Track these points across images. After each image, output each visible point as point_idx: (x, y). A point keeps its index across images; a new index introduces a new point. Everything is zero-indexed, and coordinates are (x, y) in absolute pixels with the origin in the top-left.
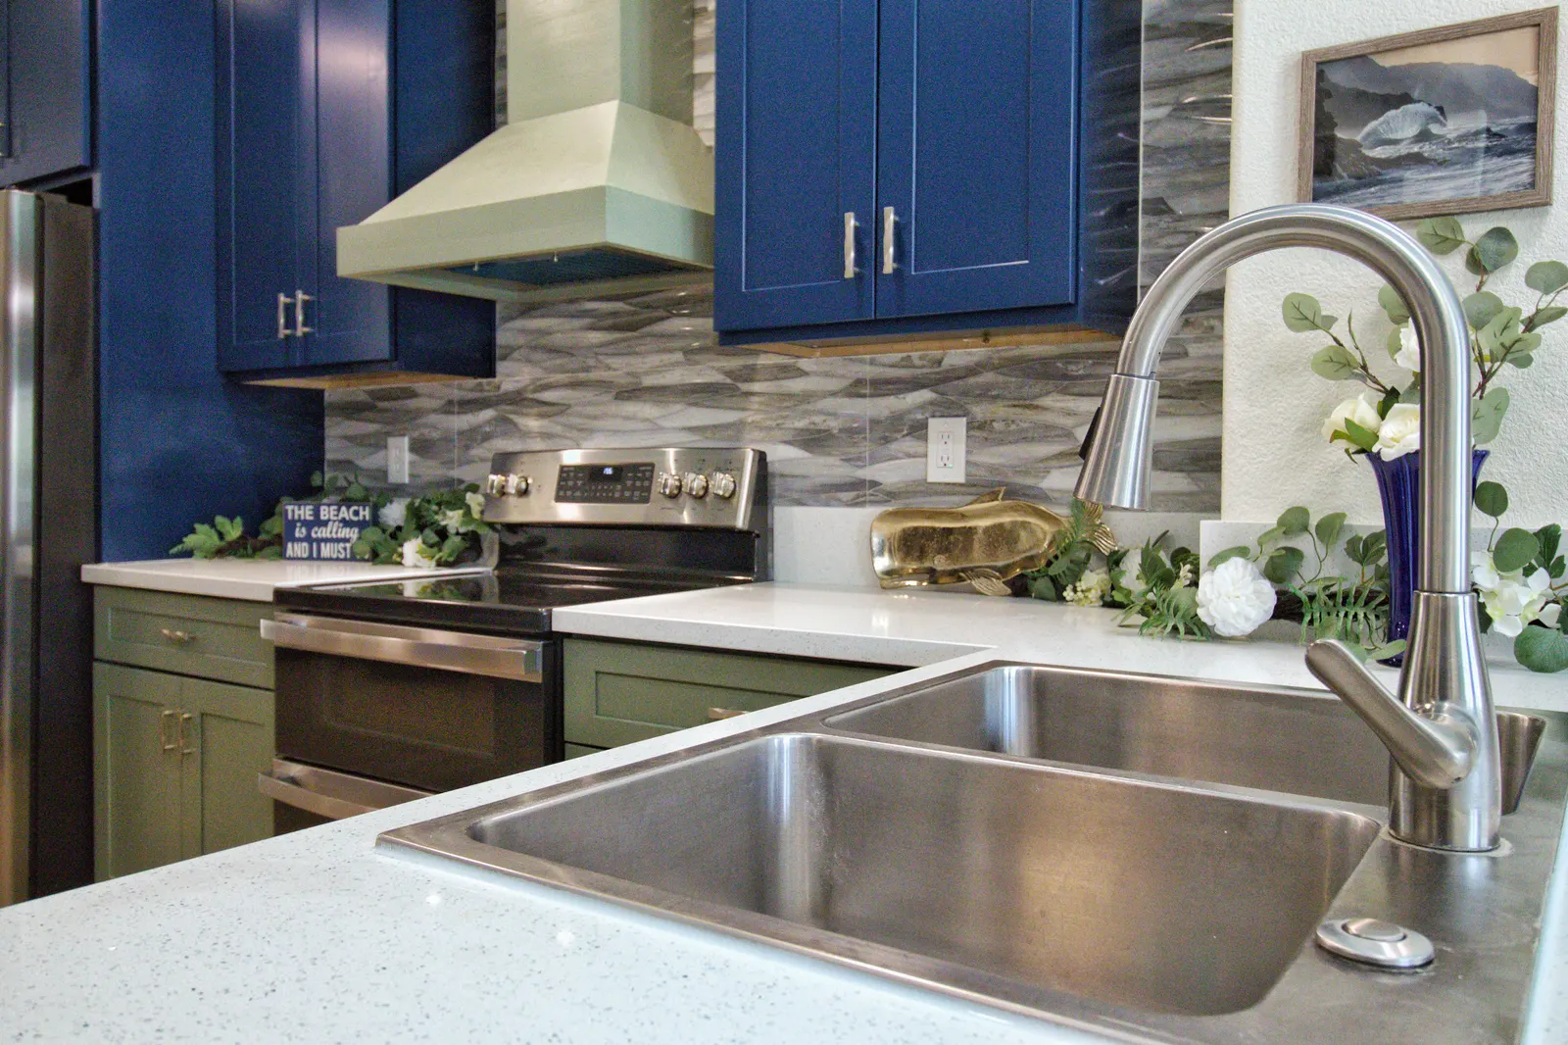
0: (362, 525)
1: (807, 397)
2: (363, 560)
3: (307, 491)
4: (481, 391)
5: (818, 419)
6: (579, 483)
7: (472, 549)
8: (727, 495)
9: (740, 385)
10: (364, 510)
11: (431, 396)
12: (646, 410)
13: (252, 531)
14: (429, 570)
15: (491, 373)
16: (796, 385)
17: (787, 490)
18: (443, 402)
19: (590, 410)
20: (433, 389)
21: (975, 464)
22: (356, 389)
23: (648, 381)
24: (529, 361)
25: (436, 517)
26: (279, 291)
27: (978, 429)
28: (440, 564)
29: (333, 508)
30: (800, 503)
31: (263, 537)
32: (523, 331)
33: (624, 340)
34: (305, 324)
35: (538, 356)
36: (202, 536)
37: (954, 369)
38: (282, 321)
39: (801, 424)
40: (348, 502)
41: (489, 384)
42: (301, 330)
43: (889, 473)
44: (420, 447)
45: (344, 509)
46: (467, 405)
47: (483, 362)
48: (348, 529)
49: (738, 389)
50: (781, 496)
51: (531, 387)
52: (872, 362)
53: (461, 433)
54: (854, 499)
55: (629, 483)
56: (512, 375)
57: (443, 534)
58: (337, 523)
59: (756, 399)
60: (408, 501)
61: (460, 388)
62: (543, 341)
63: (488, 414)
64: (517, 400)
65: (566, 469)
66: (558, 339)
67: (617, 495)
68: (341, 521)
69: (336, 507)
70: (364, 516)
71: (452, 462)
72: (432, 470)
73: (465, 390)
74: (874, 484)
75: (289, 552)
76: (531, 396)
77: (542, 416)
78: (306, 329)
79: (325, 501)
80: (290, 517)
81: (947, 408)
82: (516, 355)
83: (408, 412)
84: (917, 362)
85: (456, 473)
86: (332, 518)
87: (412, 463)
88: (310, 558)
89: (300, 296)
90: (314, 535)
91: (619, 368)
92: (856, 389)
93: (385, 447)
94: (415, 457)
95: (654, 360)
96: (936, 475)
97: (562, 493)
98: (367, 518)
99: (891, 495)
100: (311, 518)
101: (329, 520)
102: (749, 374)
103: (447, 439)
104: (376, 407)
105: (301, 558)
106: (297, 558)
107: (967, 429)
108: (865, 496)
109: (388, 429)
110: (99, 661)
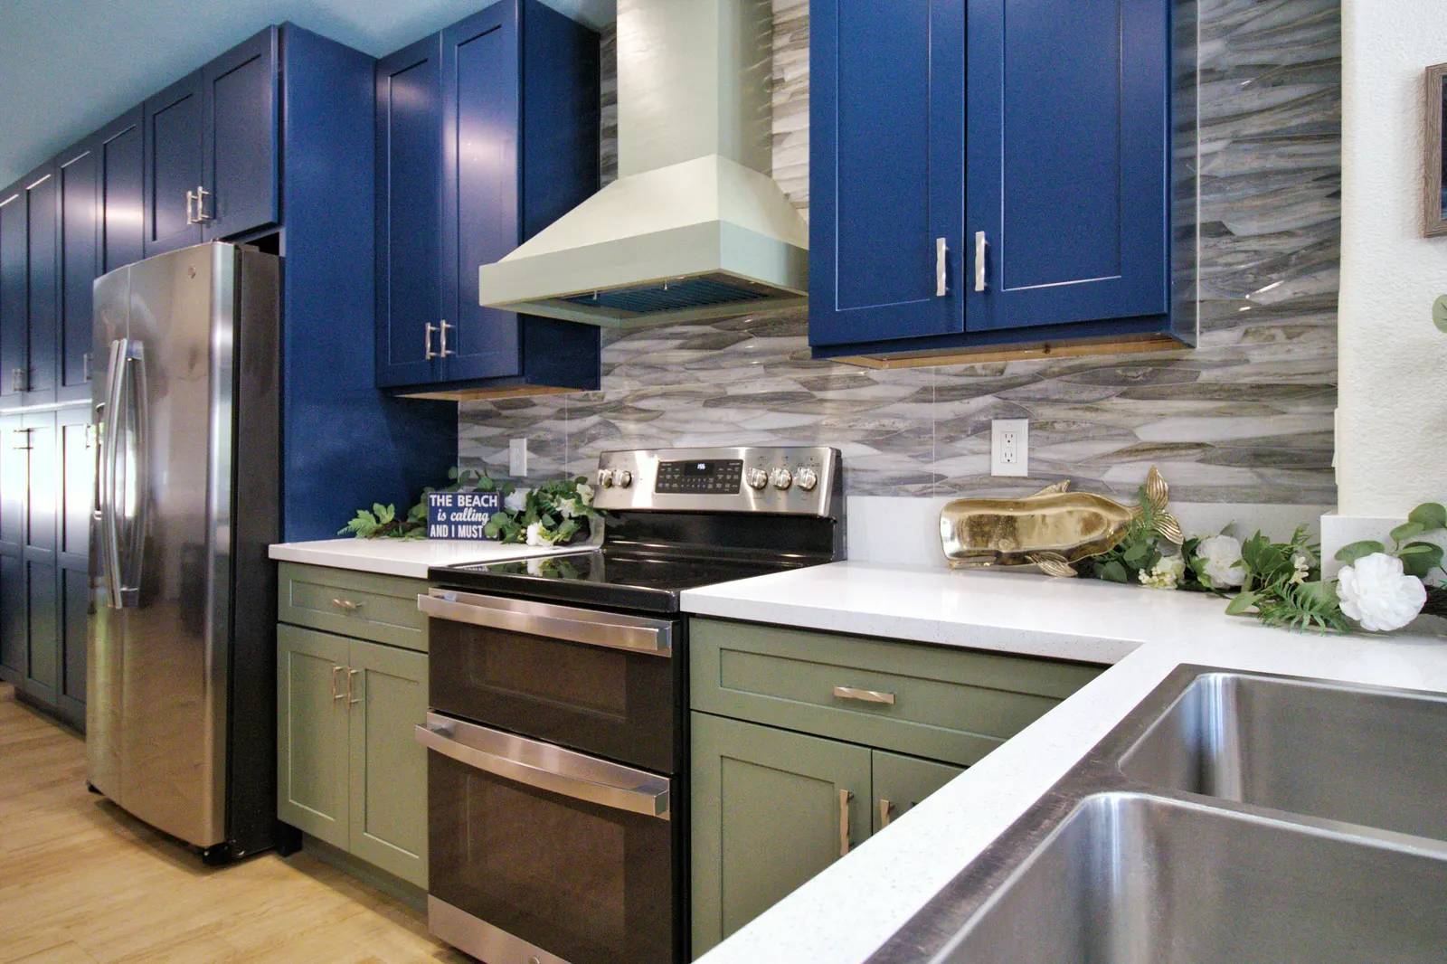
0: (491, 511)
1: (878, 402)
2: (492, 539)
3: (445, 483)
4: (590, 400)
5: (887, 422)
6: (676, 477)
7: (583, 529)
8: (809, 487)
9: (815, 393)
10: (493, 498)
11: (544, 405)
12: (730, 414)
13: (401, 515)
14: (549, 549)
15: (596, 386)
16: (867, 393)
17: (860, 482)
18: (555, 410)
19: (682, 416)
20: (548, 400)
21: (1040, 460)
22: (484, 402)
23: (732, 391)
24: (628, 376)
25: (552, 504)
26: (428, 322)
27: (1041, 430)
28: (556, 544)
29: (468, 497)
30: (871, 494)
31: (410, 520)
32: (624, 351)
33: (711, 357)
34: (447, 348)
35: (637, 371)
36: (363, 520)
37: (1017, 376)
38: (429, 345)
39: (871, 426)
40: (480, 492)
41: (594, 395)
42: (444, 352)
43: (953, 468)
44: (536, 447)
45: (477, 497)
46: (576, 413)
47: (591, 377)
48: (480, 514)
49: (813, 396)
50: (853, 487)
51: (631, 397)
52: (938, 373)
53: (571, 435)
54: (922, 490)
55: (720, 476)
56: (612, 388)
57: (558, 518)
58: (471, 509)
59: (827, 405)
60: (529, 490)
61: (569, 398)
62: (644, 358)
63: (595, 419)
64: (619, 407)
65: (664, 465)
66: (654, 358)
67: (710, 486)
68: (474, 508)
69: (470, 496)
70: (493, 503)
71: (563, 458)
72: (546, 465)
73: (574, 399)
74: (940, 477)
75: (433, 533)
76: (630, 405)
77: (639, 421)
78: (449, 352)
79: (460, 491)
80: (433, 504)
81: (1011, 412)
82: (617, 371)
83: (525, 418)
84: (980, 371)
85: (566, 468)
86: (467, 505)
87: (528, 460)
88: (450, 537)
89: (444, 325)
90: (452, 519)
91: (708, 380)
92: (925, 395)
93: (508, 447)
94: (533, 455)
95: (735, 374)
96: (1000, 469)
97: (661, 485)
98: (496, 505)
99: (956, 487)
100: (451, 505)
101: (465, 507)
102: (824, 384)
103: (560, 441)
104: (500, 414)
105: (443, 538)
106: (439, 538)
107: (1030, 429)
108: (932, 487)
109: (508, 432)
110: (282, 623)
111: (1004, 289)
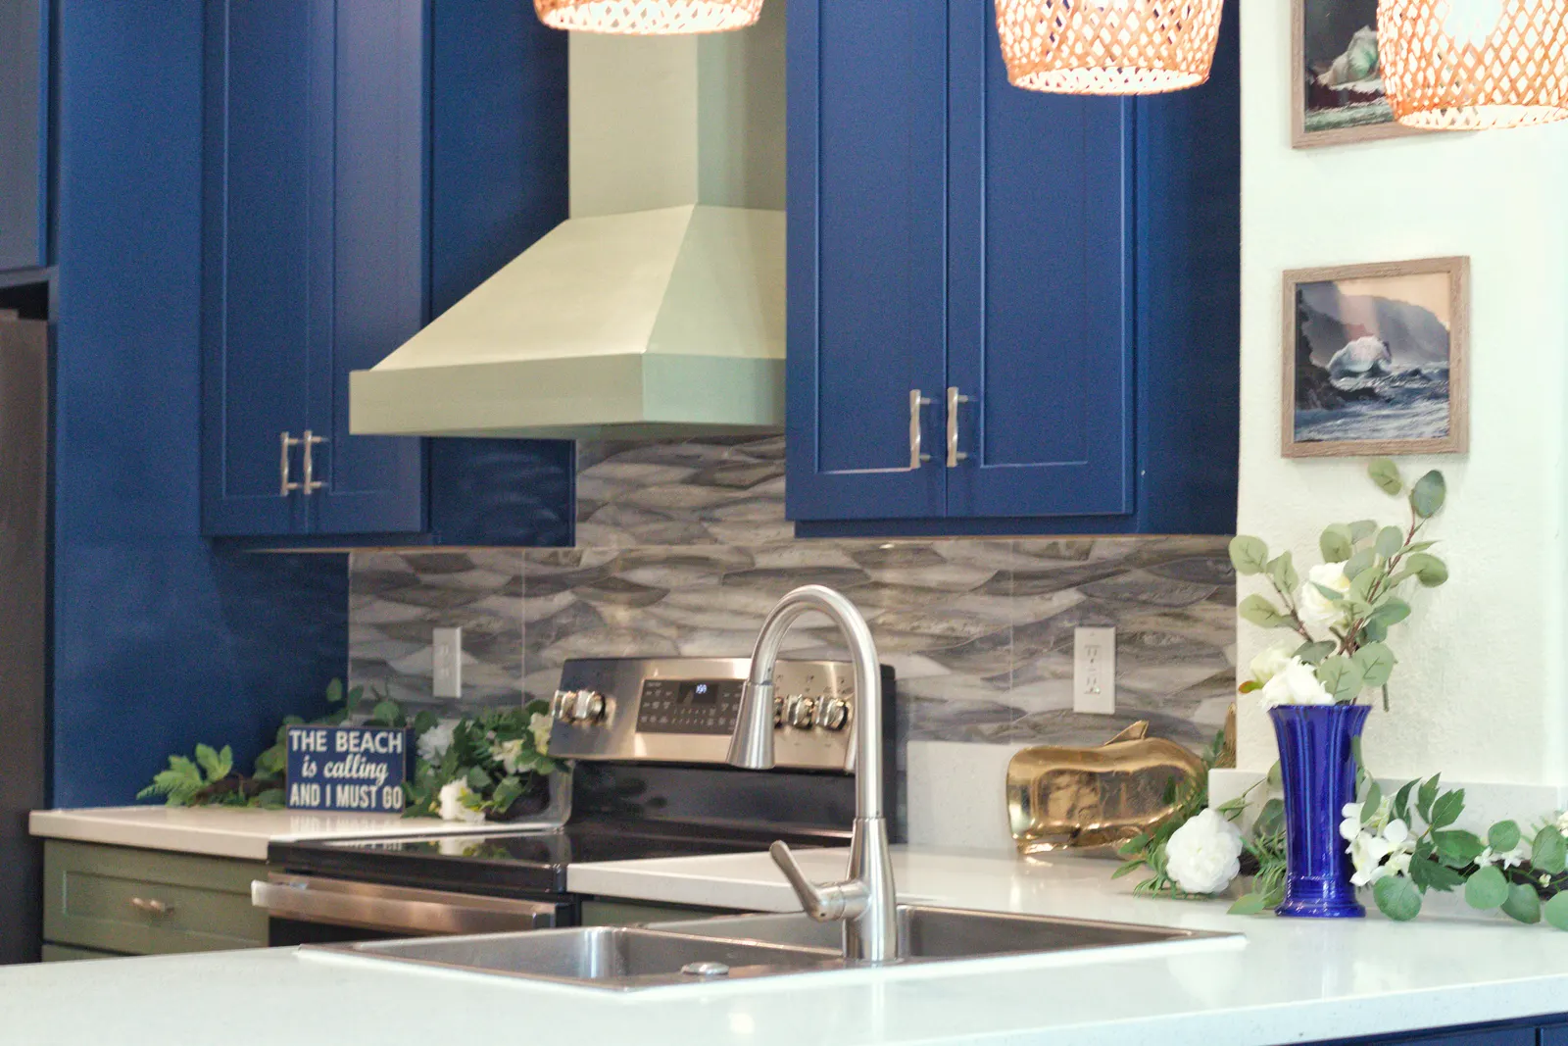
0: (391, 760)
1: (944, 591)
2: (393, 809)
3: (321, 710)
4: (557, 564)
5: (957, 624)
6: (667, 705)
7: (535, 794)
8: (836, 724)
9: (868, 571)
10: (395, 737)
11: (491, 569)
12: (759, 601)
13: (244, 766)
14: (476, 823)
15: (568, 540)
16: (933, 576)
17: (924, 719)
18: (507, 578)
19: (694, 599)
20: (494, 560)
21: (1129, 691)
22: (391, 558)
23: (763, 561)
24: (616, 524)
25: (491, 749)
26: (285, 431)
27: (1128, 645)
28: (490, 817)
29: (352, 734)
30: (936, 737)
31: (259, 776)
32: (610, 481)
33: (731, 503)
34: (315, 478)
35: (627, 517)
36: (178, 774)
37: (1102, 563)
38: (286, 471)
39: (938, 628)
40: (373, 726)
41: (566, 554)
42: (310, 486)
43: (1033, 699)
44: (477, 645)
45: (367, 736)
46: (539, 586)
47: (558, 524)
48: (373, 766)
49: (867, 577)
50: (917, 727)
51: (620, 563)
52: (1016, 550)
53: (530, 625)
54: (997, 733)
55: (725, 706)
56: (595, 544)
57: (498, 771)
58: (358, 757)
59: (886, 593)
60: (455, 724)
61: (528, 558)
62: (638, 496)
63: (564, 599)
64: (604, 581)
65: (651, 685)
66: (654, 495)
67: (710, 722)
68: (363, 755)
69: (357, 734)
70: (395, 747)
71: (518, 667)
72: (492, 679)
73: (535, 561)
74: (1018, 712)
75: (294, 799)
76: (620, 576)
77: (631, 604)
78: (318, 484)
79: (346, 724)
80: (295, 747)
81: (1085, 614)
82: (599, 514)
83: (459, 590)
84: (1064, 552)
85: (523, 685)
86: (352, 749)
87: (464, 667)
88: (322, 807)
89: (310, 438)
90: (327, 774)
91: (727, 542)
92: (999, 584)
93: (430, 642)
94: (471, 660)
95: (770, 532)
96: (1083, 704)
97: (644, 719)
98: (399, 750)
99: (1037, 729)
100: (324, 749)
101: (347, 753)
102: (880, 560)
103: (512, 635)
104: (418, 581)
105: (310, 808)
106: (305, 808)
107: (1117, 643)
108: (1008, 728)
109: (435, 615)
110: (51, 943)
111: (985, 463)
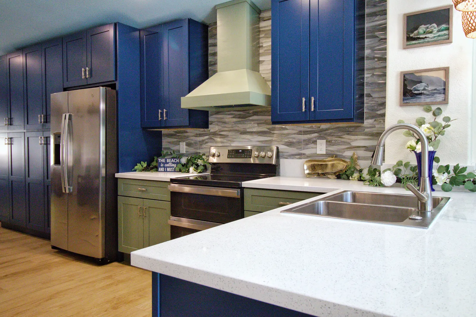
0: (177, 163)
1: (288, 134)
2: (177, 172)
3: (159, 155)
4: (205, 132)
5: (291, 140)
6: (233, 154)
7: (205, 169)
8: (270, 157)
9: (271, 131)
11: (191, 132)
12: (248, 137)
13: (148, 165)
14: (196, 174)
15: (208, 127)
16: (285, 132)
17: (283, 155)
18: (195, 134)
19: (234, 137)
20: (191, 131)
21: (328, 150)
22: (171, 131)
23: (248, 130)
24: (217, 125)
25: (195, 161)
26: (160, 109)
27: (329, 143)
28: (198, 173)
29: (170, 159)
31: (151, 166)
32: (216, 118)
33: (242, 121)
35: (219, 124)
36: (138, 166)
37: (323, 129)
38: (160, 116)
39: (286, 141)
40: (174, 158)
41: (207, 130)
43: (307, 152)
44: (188, 145)
45: (172, 160)
46: (200, 135)
47: (206, 125)
50: (281, 157)
51: (218, 131)
52: (304, 127)
53: (199, 142)
55: (246, 154)
56: (213, 128)
57: (198, 165)
59: (275, 135)
60: (186, 157)
61: (199, 131)
62: (222, 120)
63: (207, 137)
64: (215, 134)
65: (229, 150)
66: (225, 120)
67: (243, 156)
68: (172, 163)
71: (197, 148)
72: (192, 150)
73: (201, 131)
74: (304, 154)
75: (159, 170)
76: (218, 133)
77: (220, 138)
78: (166, 118)
79: (168, 158)
80: (159, 162)
81: (321, 138)
83: (185, 136)
84: (314, 127)
85: (198, 151)
87: (186, 149)
88: (164, 171)
89: (165, 110)
90: (165, 166)
91: (241, 127)
92: (300, 133)
93: (179, 145)
94: (187, 147)
95: (249, 125)
96: (319, 152)
97: (229, 156)
99: (308, 157)
100: (165, 162)
101: (169, 162)
102: (274, 129)
103: (196, 143)
104: (176, 135)
105: (162, 171)
106: (161, 171)
107: (326, 142)
108: (302, 157)
109: (180, 140)
110: (119, 195)
111: (318, 110)
